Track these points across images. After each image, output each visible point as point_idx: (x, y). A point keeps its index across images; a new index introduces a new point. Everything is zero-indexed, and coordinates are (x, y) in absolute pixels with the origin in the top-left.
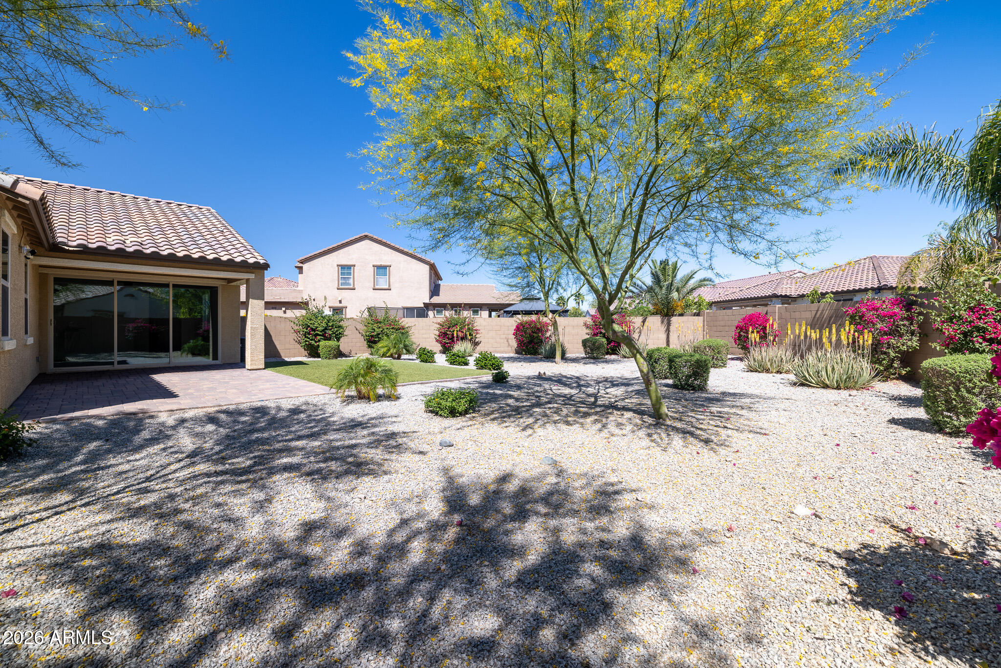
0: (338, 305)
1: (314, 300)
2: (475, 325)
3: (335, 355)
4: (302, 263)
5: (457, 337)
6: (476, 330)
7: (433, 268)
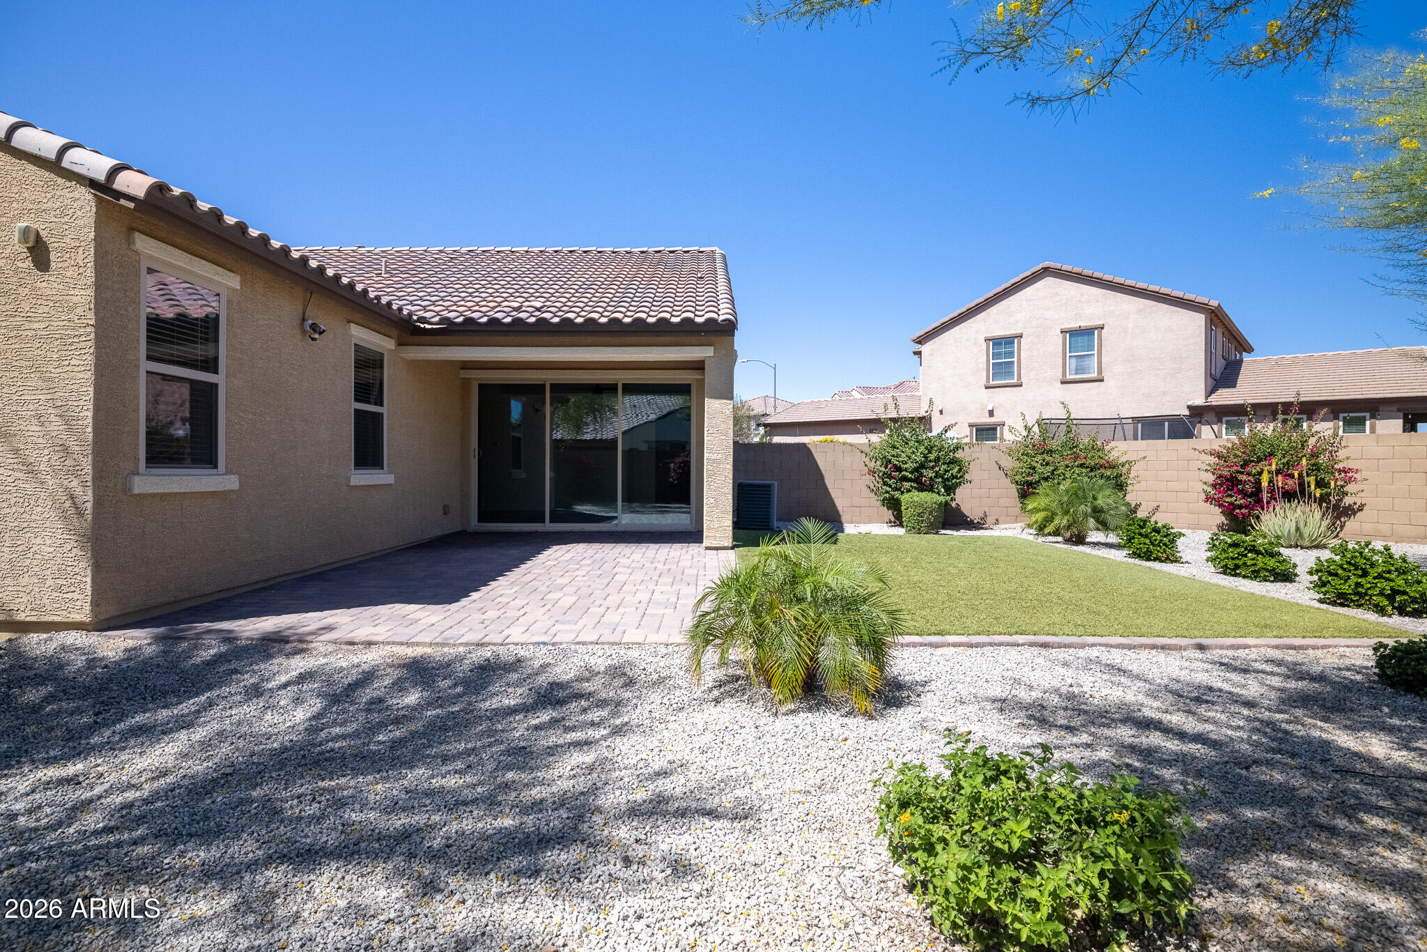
0: (987, 420)
1: (941, 412)
2: (1341, 454)
3: (932, 524)
4: (920, 343)
5: (1271, 491)
6: (1345, 471)
7: (1216, 318)
